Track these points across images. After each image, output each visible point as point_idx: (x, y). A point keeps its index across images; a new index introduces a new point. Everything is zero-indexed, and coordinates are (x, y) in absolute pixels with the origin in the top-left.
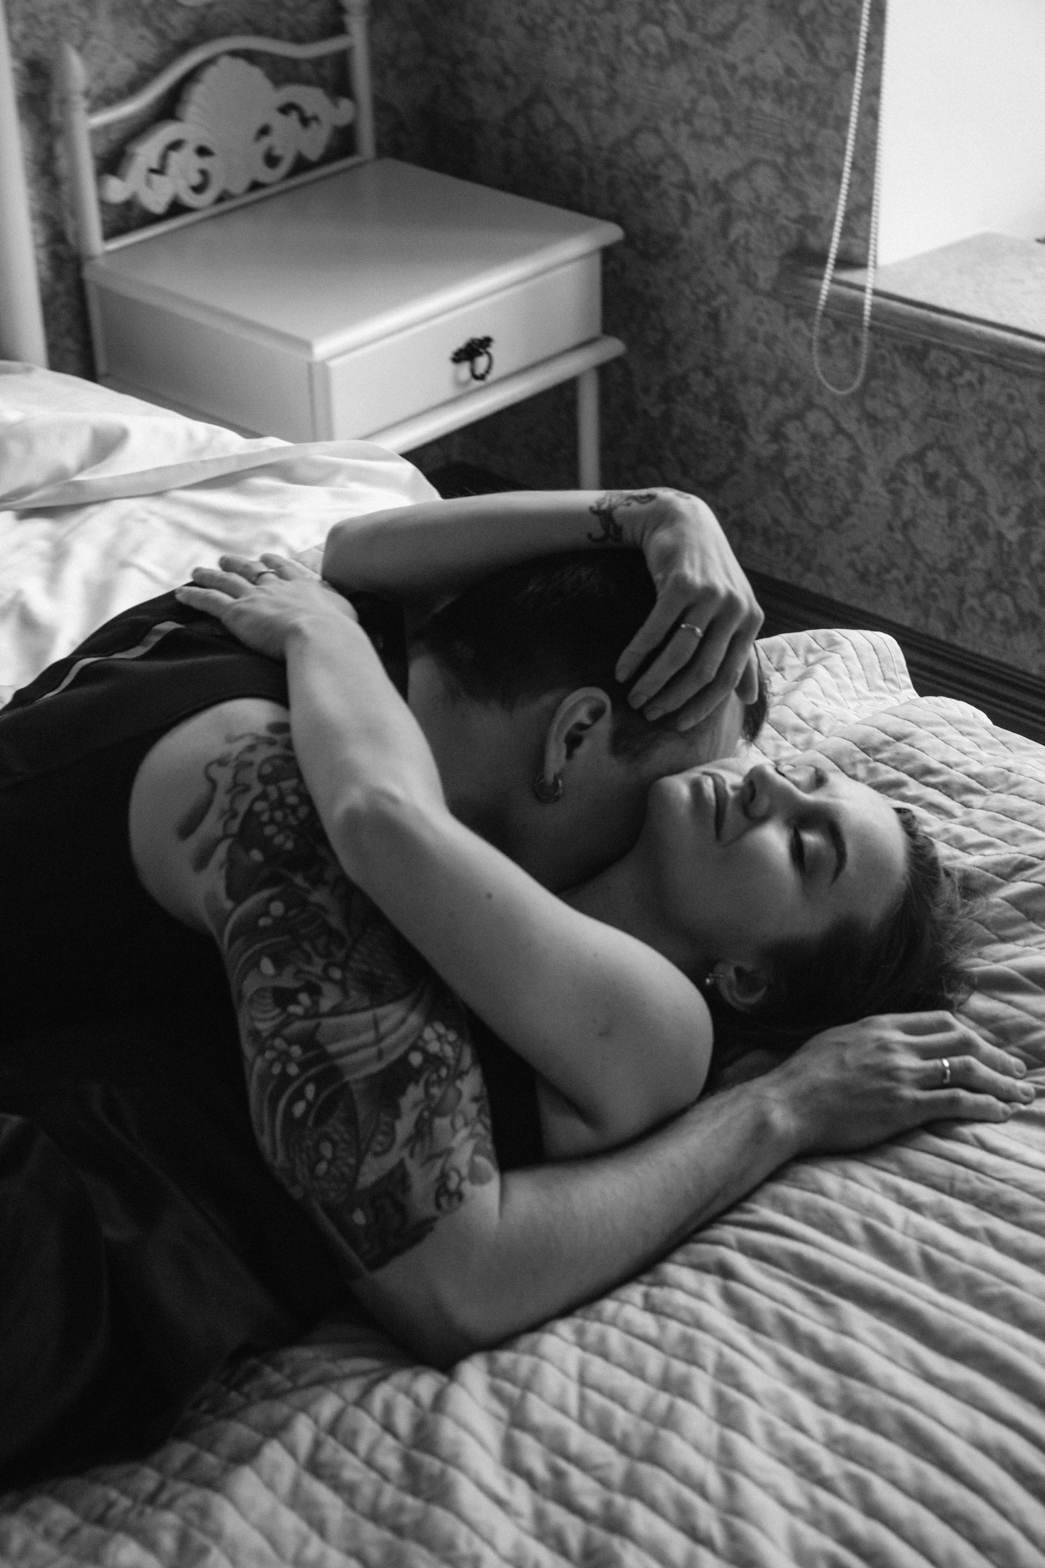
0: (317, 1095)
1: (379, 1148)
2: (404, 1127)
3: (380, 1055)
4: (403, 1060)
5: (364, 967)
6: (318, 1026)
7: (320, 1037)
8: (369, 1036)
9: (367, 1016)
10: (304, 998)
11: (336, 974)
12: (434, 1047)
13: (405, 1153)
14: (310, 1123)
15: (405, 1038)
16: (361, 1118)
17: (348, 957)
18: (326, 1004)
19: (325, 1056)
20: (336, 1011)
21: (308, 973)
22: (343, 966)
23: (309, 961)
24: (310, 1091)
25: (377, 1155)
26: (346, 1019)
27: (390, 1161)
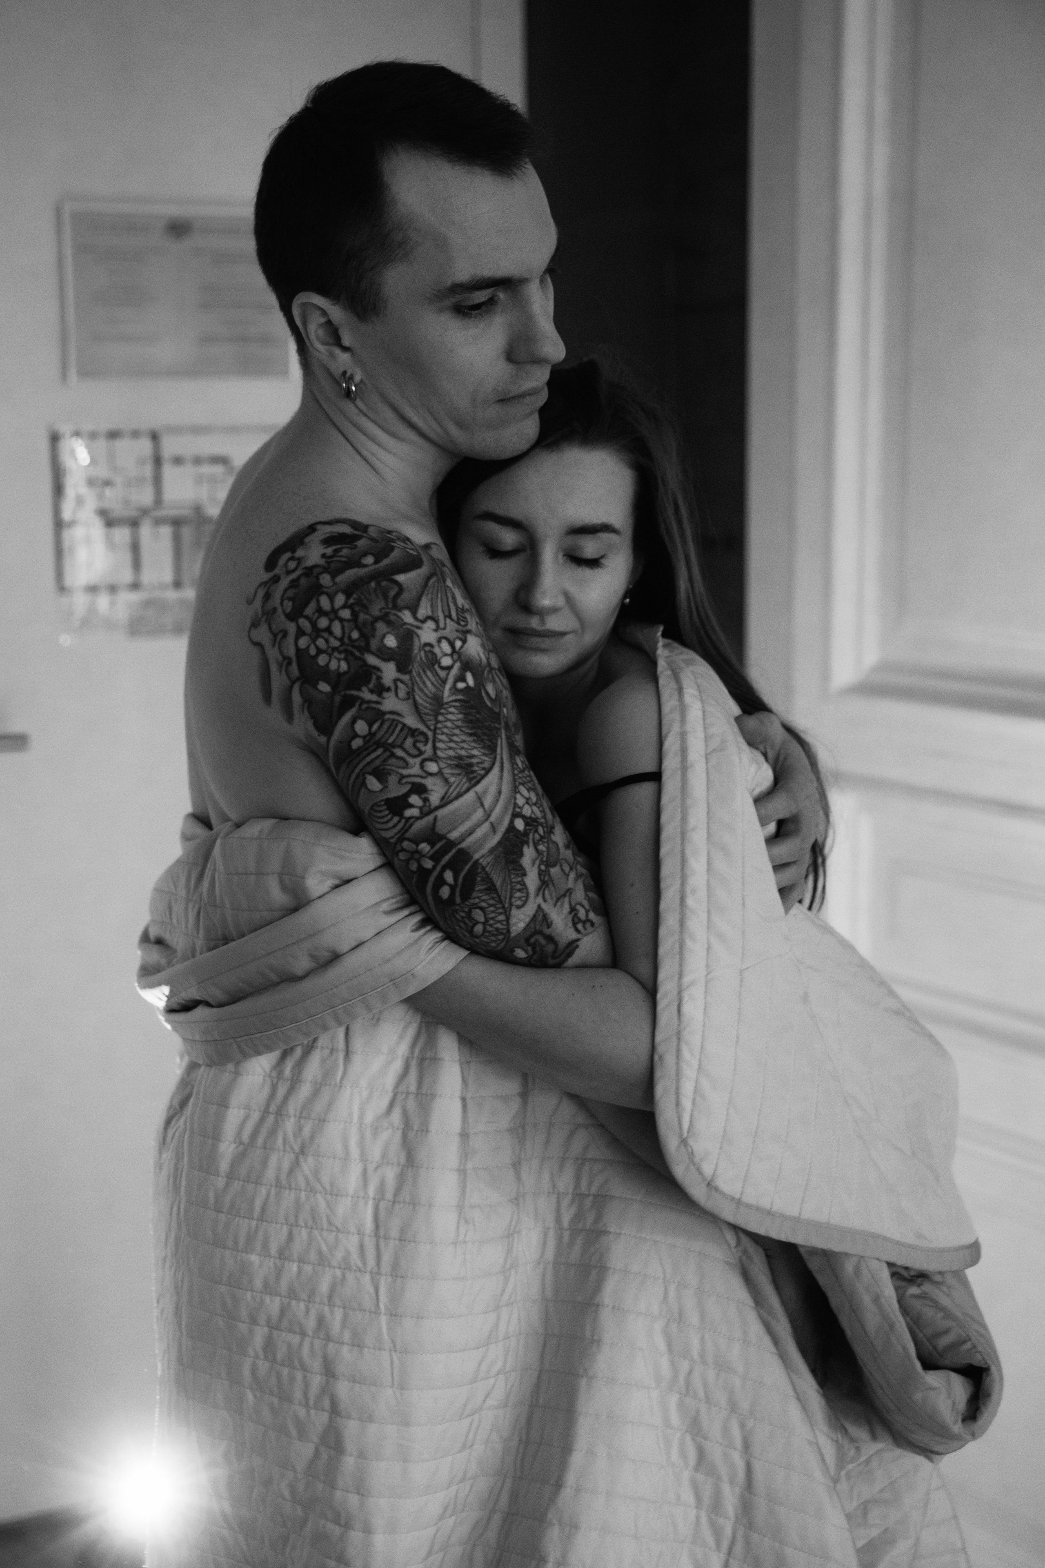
0: (456, 878)
1: (519, 903)
2: (532, 880)
3: (493, 829)
4: (511, 828)
5: (451, 753)
6: (435, 819)
7: (440, 828)
8: (479, 814)
9: (470, 796)
10: (414, 799)
11: (432, 767)
12: (527, 811)
13: (540, 900)
14: (458, 903)
15: (506, 808)
16: (498, 884)
17: (435, 748)
18: (435, 799)
19: (451, 844)
20: (445, 802)
21: (410, 776)
22: (434, 758)
23: (407, 765)
24: (449, 876)
25: (519, 907)
26: (456, 804)
27: (530, 910)
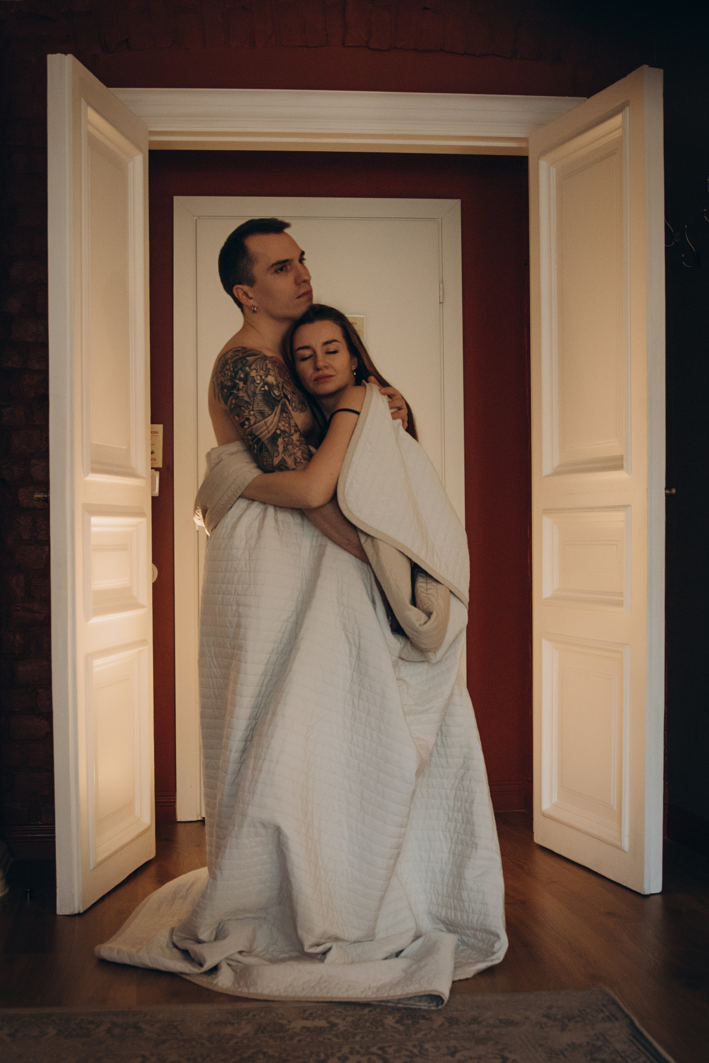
0: (257, 446)
1: (276, 455)
2: (281, 449)
3: (269, 432)
4: (275, 432)
5: (258, 409)
6: (252, 429)
7: (254, 431)
8: (265, 428)
9: (263, 422)
10: (247, 423)
11: (252, 413)
12: (282, 428)
13: (283, 455)
14: (259, 454)
15: (274, 427)
16: (269, 449)
17: (253, 407)
18: (252, 422)
19: (256, 436)
20: (255, 423)
21: (246, 415)
22: (253, 410)
23: (245, 412)
24: (256, 446)
25: (276, 457)
26: (258, 424)
27: (279, 458)
